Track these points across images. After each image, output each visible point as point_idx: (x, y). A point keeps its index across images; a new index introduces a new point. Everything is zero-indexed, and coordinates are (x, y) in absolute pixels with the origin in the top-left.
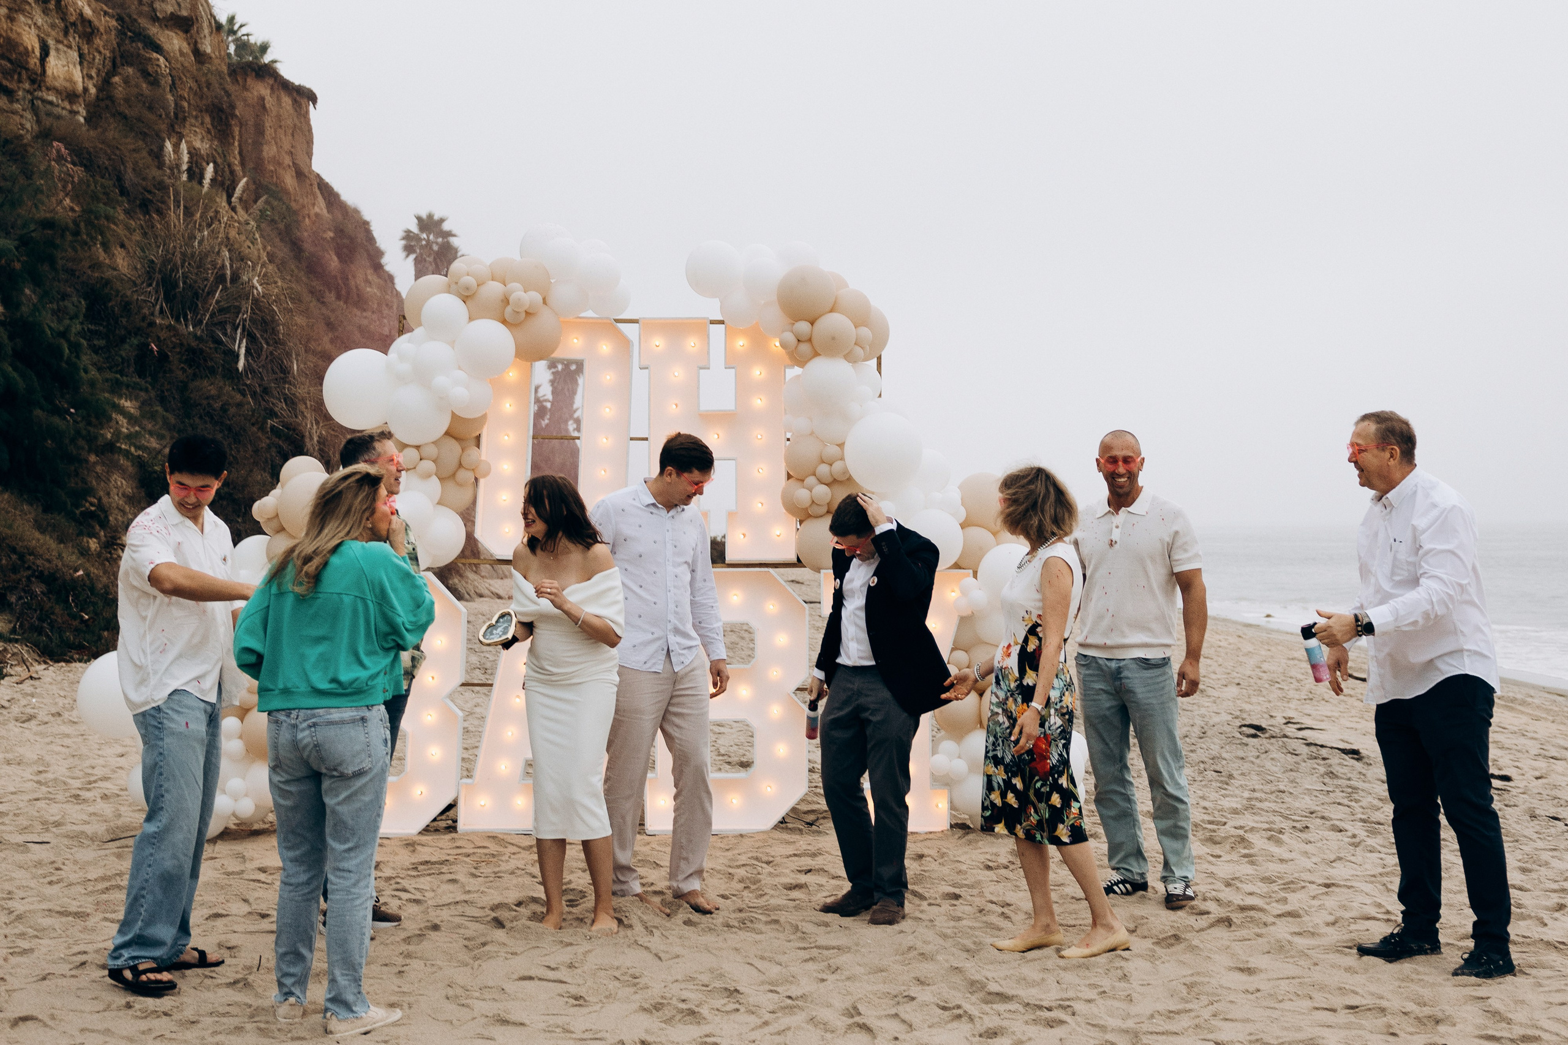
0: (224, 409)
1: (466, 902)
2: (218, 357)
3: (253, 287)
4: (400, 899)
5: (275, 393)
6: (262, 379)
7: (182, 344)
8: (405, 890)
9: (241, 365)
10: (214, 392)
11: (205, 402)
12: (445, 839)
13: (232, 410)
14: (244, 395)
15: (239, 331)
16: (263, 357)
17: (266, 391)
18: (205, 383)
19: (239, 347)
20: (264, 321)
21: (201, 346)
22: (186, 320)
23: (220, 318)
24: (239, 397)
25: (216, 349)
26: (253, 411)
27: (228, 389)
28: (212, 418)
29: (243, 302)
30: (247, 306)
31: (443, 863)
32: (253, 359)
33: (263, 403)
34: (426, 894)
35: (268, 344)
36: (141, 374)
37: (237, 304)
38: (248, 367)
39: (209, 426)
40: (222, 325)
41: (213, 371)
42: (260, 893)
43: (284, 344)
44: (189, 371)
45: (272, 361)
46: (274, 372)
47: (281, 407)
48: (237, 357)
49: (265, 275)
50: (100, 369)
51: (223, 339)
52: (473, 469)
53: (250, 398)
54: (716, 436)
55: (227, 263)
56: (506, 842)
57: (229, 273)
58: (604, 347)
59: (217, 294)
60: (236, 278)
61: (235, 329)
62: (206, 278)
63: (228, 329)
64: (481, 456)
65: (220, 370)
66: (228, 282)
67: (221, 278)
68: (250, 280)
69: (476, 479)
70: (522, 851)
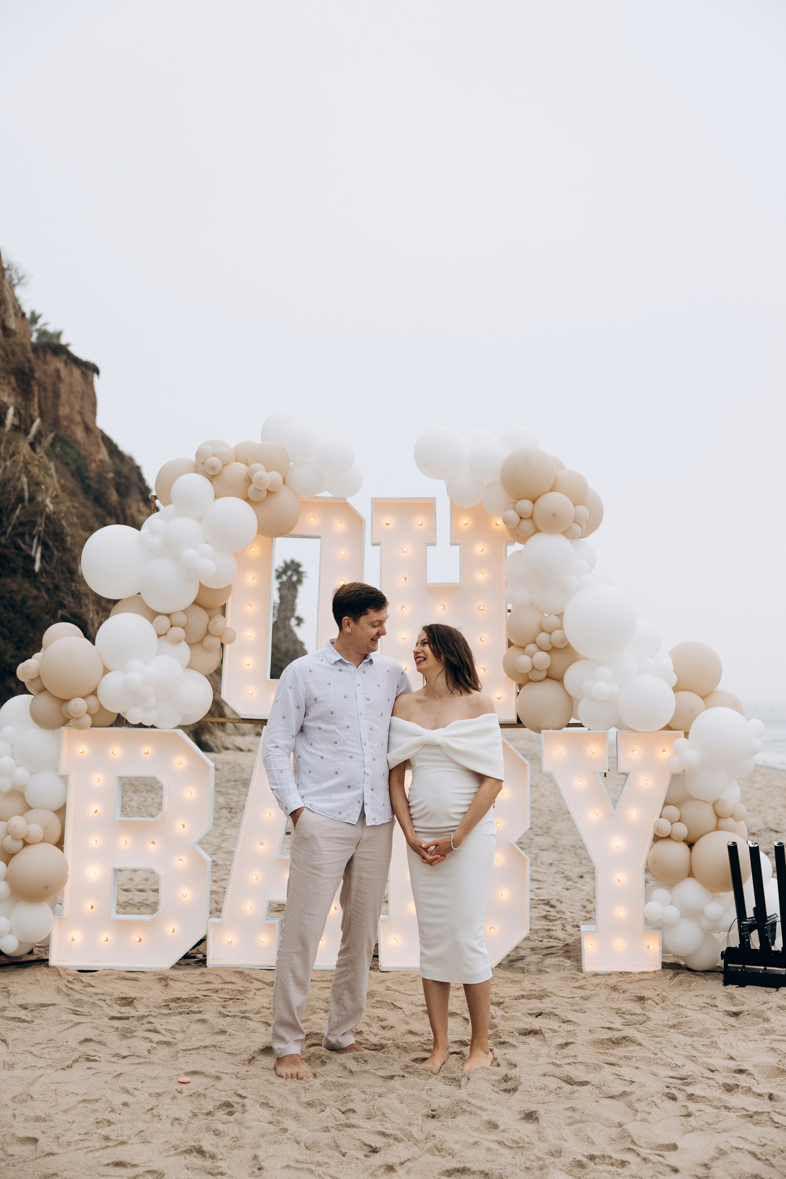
0: (23, 601)
1: (215, 1046)
2: (20, 561)
3: (46, 506)
4: (151, 1042)
5: (64, 589)
6: (54, 578)
8: (156, 1031)
9: (37, 566)
10: (15, 587)
11: (8, 596)
12: (194, 973)
13: (30, 602)
14: (39, 589)
15: (35, 540)
16: (55, 561)
17: (57, 587)
18: (8, 580)
19: (36, 553)
20: (55, 534)
21: (6, 552)
23: (21, 530)
24: (35, 592)
25: (17, 554)
26: (47, 603)
27: (27, 585)
28: (14, 607)
29: (39, 518)
30: (41, 521)
31: (192, 1000)
32: (47, 562)
33: (55, 597)
34: (176, 1037)
35: (58, 550)
37: (33, 519)
38: (43, 569)
39: (11, 614)
40: (22, 535)
41: (14, 571)
42: (18, 1034)
43: (70, 551)
45: (61, 564)
46: (63, 573)
47: (69, 600)
48: (33, 560)
49: (57, 496)
51: (23, 546)
52: (219, 636)
53: (44, 593)
54: (442, 607)
55: (26, 487)
56: (252, 978)
57: (26, 495)
58: (339, 525)
59: (18, 512)
60: (32, 499)
61: (32, 538)
62: (9, 499)
63: (27, 539)
64: (226, 624)
65: (20, 571)
66: (26, 503)
67: (20, 499)
68: (44, 500)
69: (222, 645)
70: (266, 986)
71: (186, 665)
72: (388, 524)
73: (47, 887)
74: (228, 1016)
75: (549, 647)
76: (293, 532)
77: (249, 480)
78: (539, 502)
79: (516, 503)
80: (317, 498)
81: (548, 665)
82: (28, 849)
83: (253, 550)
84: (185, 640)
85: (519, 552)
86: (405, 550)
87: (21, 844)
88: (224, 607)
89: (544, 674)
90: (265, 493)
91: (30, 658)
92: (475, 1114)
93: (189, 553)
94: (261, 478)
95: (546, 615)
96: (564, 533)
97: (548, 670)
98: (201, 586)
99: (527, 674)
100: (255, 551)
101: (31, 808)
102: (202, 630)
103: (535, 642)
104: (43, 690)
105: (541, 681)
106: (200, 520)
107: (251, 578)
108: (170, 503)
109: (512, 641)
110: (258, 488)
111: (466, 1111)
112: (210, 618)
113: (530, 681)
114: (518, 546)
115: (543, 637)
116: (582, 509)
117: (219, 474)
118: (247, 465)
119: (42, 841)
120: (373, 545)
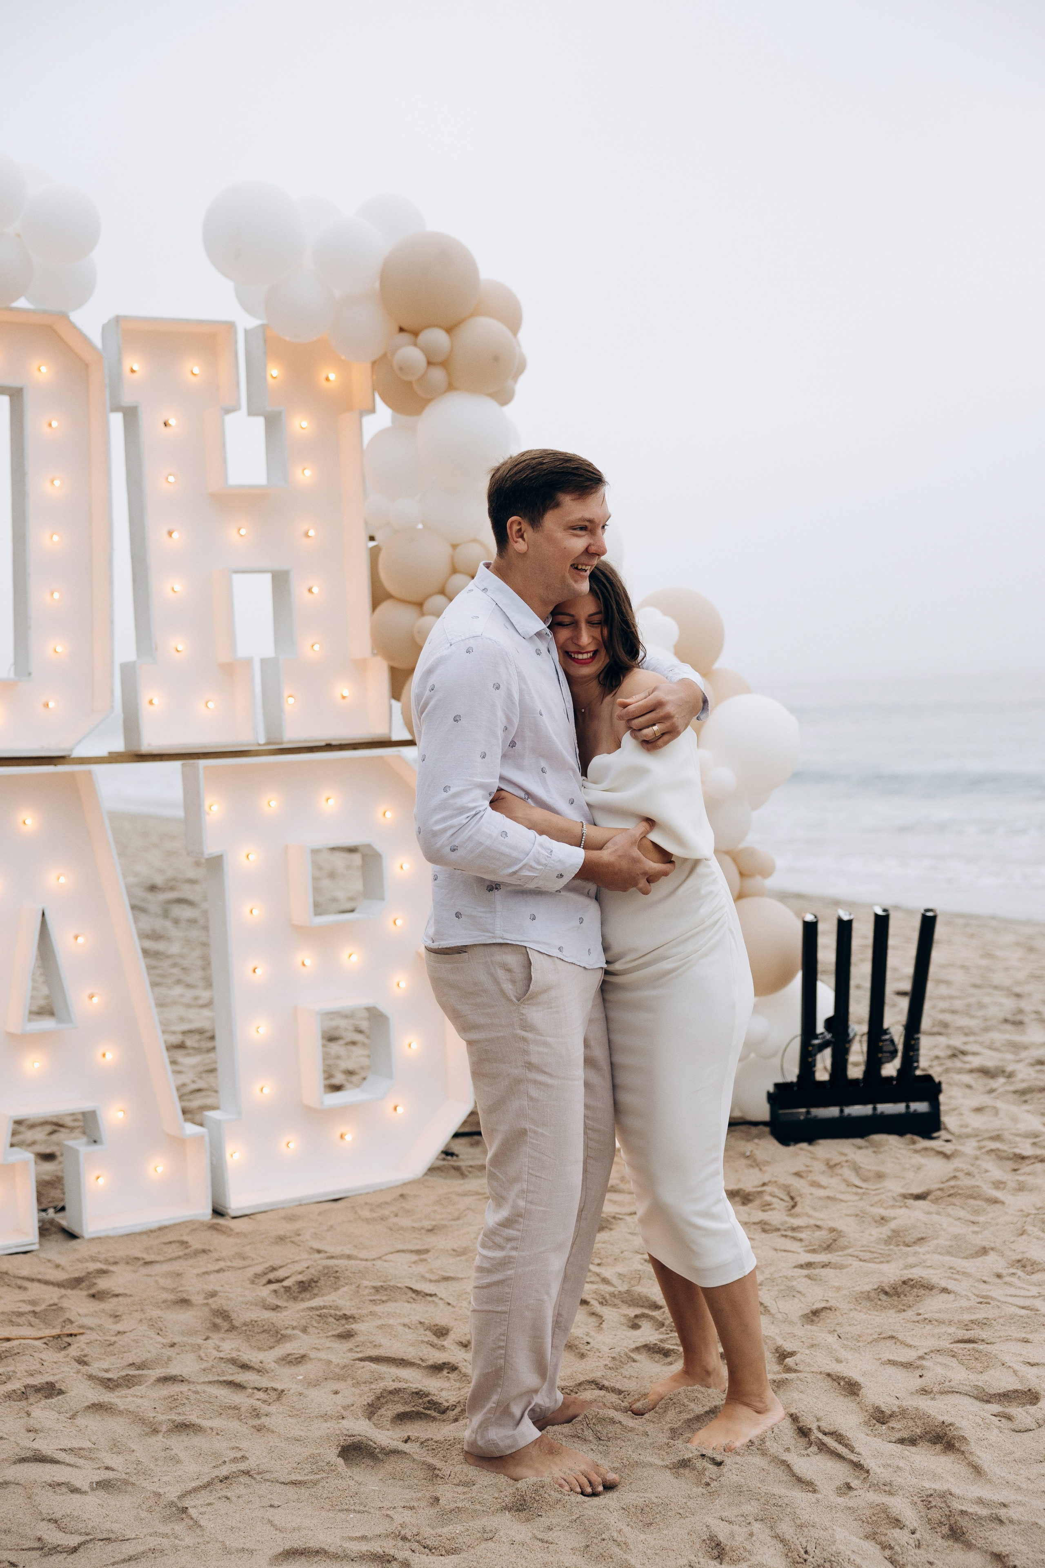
54: (243, 532)
56: (15, 1277)
58: (43, 369)
70: (69, 1292)
72: (134, 371)
74: (109, 1379)
78: (461, 334)
79: (418, 333)
80: (7, 309)
86: (169, 422)
92: (1011, 1521)
103: (442, 590)
109: (385, 591)
111: (980, 1518)
120: (113, 409)
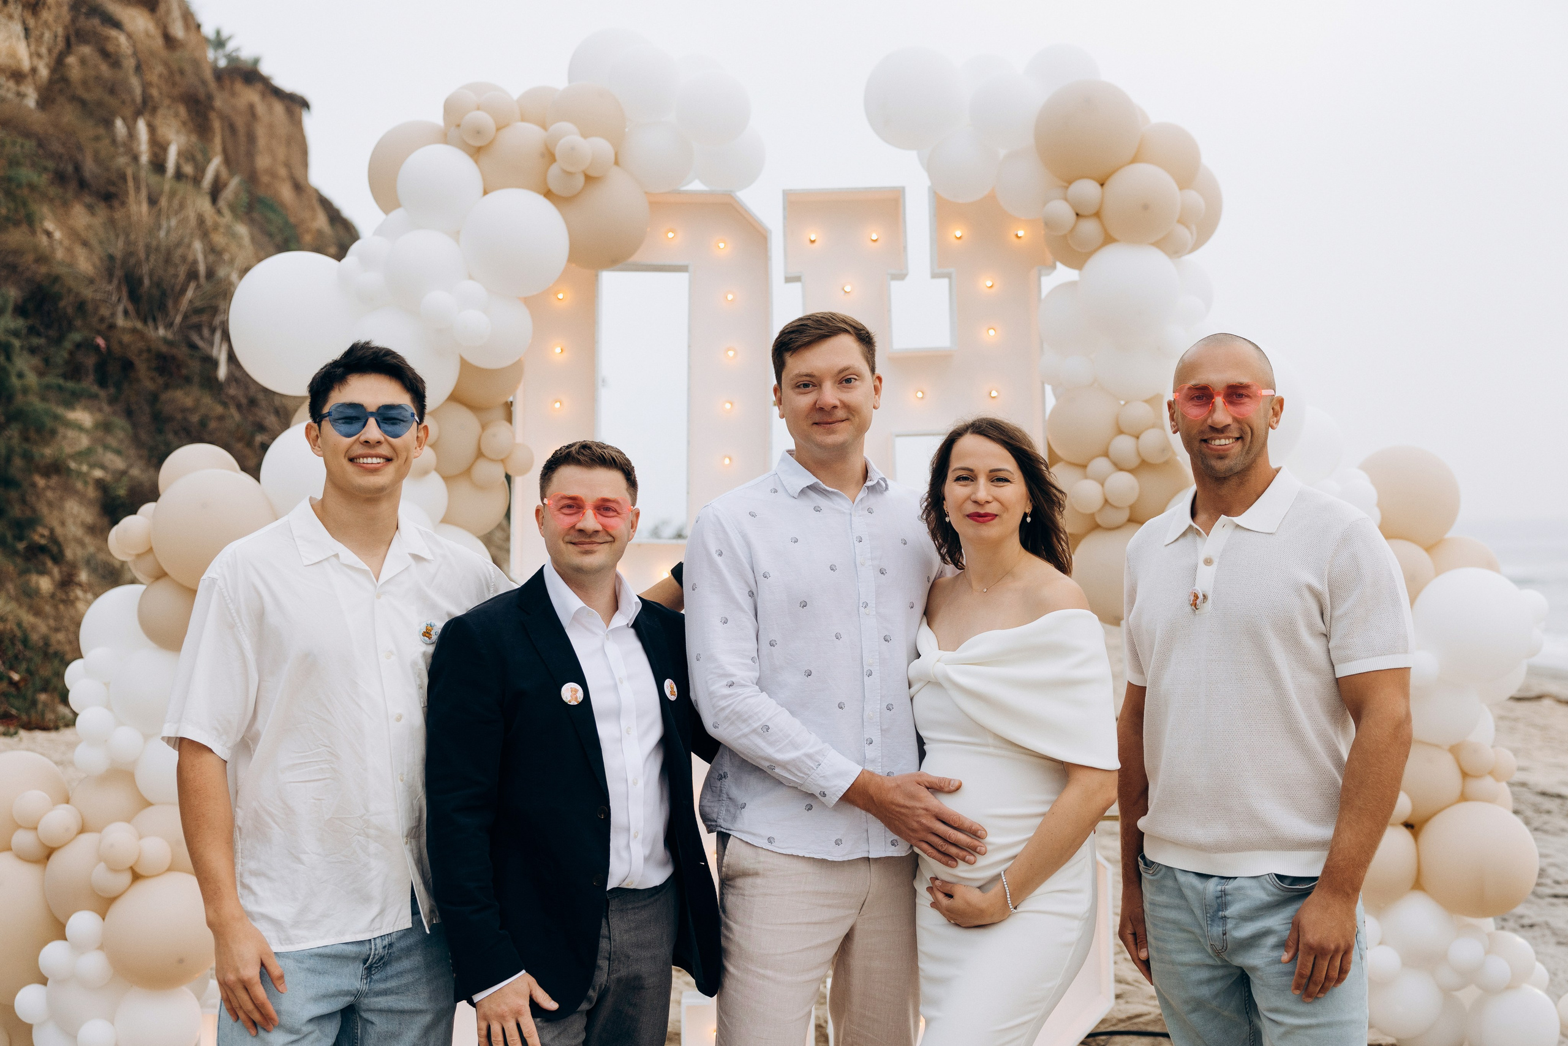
0: (201, 421)
2: (195, 366)
3: (231, 284)
5: (264, 405)
6: (247, 389)
7: (149, 350)
9: (221, 371)
10: (189, 402)
13: (211, 422)
14: (225, 405)
15: (217, 334)
17: (250, 400)
18: (180, 394)
19: (220, 350)
21: (174, 351)
22: (155, 320)
23: (195, 319)
24: (221, 409)
25: (192, 356)
26: (236, 422)
27: (207, 400)
29: (220, 301)
32: (234, 365)
33: (248, 415)
36: (102, 382)
37: (213, 303)
38: (228, 374)
40: (198, 328)
41: (188, 380)
44: (161, 381)
47: (269, 418)
48: (215, 364)
50: (41, 374)
51: (200, 343)
52: (502, 461)
53: (233, 411)
54: (920, 395)
55: (200, 257)
57: (202, 269)
58: (722, 245)
59: (190, 293)
60: (210, 274)
61: (213, 331)
62: (176, 276)
63: (206, 332)
64: (514, 437)
65: (196, 379)
66: (202, 280)
67: (193, 275)
68: (228, 275)
69: (508, 478)
71: (440, 519)
72: (813, 242)
73: (181, 961)
75: (1134, 462)
76: (636, 258)
77: (549, 156)
78: (1113, 184)
79: (1067, 188)
80: (680, 193)
81: (1132, 498)
82: (142, 886)
83: (560, 296)
84: (436, 470)
85: (1073, 284)
86: (848, 288)
87: (127, 877)
88: (509, 406)
89: (1125, 515)
90: (581, 180)
91: (134, 512)
93: (438, 298)
94: (573, 149)
95: (1122, 403)
96: (1158, 244)
97: (1132, 508)
98: (464, 365)
99: (1092, 515)
100: (563, 297)
101: (149, 804)
102: (470, 450)
103: (1106, 454)
104: (161, 575)
105: (1118, 528)
106: (456, 235)
107: (558, 350)
108: (397, 205)
109: (1059, 451)
110: (569, 169)
112: (484, 427)
113: (1096, 527)
114: (1063, 274)
115: (1124, 445)
116: (1193, 197)
117: (491, 143)
118: (544, 127)
119: (170, 869)
120: (788, 280)
